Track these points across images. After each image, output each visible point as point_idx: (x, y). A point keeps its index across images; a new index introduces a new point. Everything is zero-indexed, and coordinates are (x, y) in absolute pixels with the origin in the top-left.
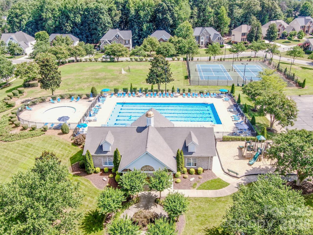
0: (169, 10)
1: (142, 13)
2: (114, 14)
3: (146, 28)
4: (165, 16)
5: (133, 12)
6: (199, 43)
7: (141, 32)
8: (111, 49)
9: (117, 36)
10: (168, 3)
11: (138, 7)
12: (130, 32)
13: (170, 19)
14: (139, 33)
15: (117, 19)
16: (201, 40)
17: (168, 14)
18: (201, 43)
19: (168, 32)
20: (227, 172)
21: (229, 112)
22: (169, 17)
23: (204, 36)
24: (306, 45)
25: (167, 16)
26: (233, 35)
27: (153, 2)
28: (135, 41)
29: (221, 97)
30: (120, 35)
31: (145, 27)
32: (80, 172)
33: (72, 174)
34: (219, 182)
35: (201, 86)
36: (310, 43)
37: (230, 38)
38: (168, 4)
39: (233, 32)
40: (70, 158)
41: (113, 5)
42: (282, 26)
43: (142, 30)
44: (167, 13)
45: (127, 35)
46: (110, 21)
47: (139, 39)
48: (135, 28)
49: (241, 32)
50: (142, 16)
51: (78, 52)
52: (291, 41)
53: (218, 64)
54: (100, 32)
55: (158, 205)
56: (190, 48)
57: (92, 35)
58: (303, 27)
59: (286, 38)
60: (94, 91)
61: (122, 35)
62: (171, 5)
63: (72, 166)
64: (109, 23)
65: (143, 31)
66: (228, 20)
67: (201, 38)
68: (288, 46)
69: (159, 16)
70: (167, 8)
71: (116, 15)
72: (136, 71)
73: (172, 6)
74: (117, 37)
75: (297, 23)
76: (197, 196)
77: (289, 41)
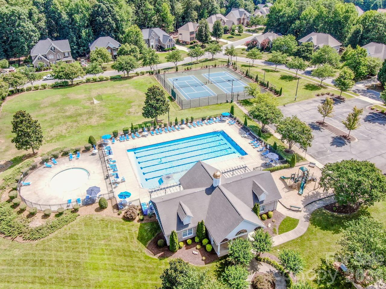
0: (109, 11)
1: (77, 17)
2: (36, 18)
3: (85, 35)
4: (106, 19)
5: (65, 16)
6: (149, 46)
7: (80, 41)
8: (63, 72)
9: (53, 48)
10: (107, 3)
11: (71, 10)
12: (67, 41)
13: (112, 22)
14: (78, 42)
15: (42, 24)
16: (151, 44)
17: (110, 17)
18: (151, 47)
19: (112, 37)
20: (289, 208)
21: (244, 138)
22: (111, 20)
23: (154, 39)
24: (255, 43)
25: (108, 19)
26: (181, 34)
27: (88, 3)
28: (75, 52)
29: (224, 121)
30: (56, 47)
31: (83, 34)
32: (163, 253)
33: (156, 257)
34: (290, 220)
35: (194, 109)
36: (257, 41)
37: (176, 36)
38: (107, 5)
39: (180, 30)
40: (138, 239)
41: (32, 7)
42: (222, 21)
43: (80, 37)
44: (108, 15)
45: (64, 46)
46: (34, 28)
47: (79, 49)
48: (71, 36)
49: (189, 31)
50: (78, 20)
51: (19, 81)
52: (233, 36)
53: (189, 75)
54: (24, 44)
55: (262, 263)
56: (152, 59)
57: (12, 48)
58: (239, 20)
59: (228, 32)
60: (92, 140)
61: (57, 46)
62: (110, 6)
63: (147, 248)
64: (32, 31)
65: (82, 38)
66: (171, 18)
67: (151, 41)
68: (233, 41)
69: (99, 20)
70: (107, 10)
71: (39, 20)
72: (108, 97)
73: (112, 7)
74: (53, 50)
75: (234, 15)
76: (284, 242)
77: (232, 36)
